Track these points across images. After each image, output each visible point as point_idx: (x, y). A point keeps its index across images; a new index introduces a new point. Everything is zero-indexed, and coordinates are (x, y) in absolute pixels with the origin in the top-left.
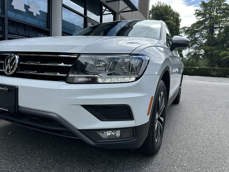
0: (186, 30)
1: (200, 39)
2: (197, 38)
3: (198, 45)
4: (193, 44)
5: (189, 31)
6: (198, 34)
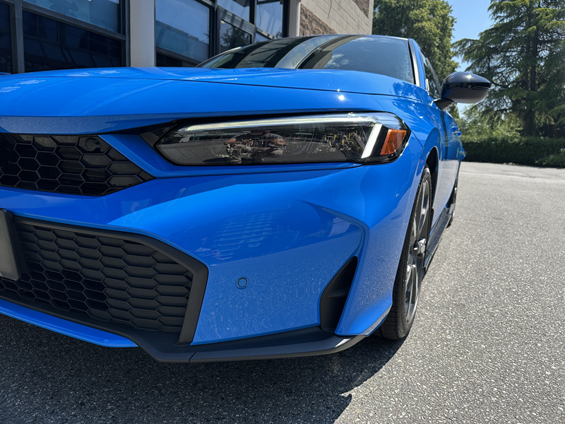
0: (466, 47)
1: (501, 70)
2: (495, 67)
5: (474, 50)
6: (499, 58)
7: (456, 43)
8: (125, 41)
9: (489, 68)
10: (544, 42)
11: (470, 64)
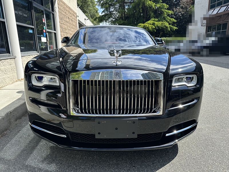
0: (101, 3)
1: (114, 13)
2: (112, 11)
3: (113, 18)
4: (109, 18)
5: (104, 5)
6: (113, 8)
7: (98, 1)
8: (5, 22)
9: (110, 12)
10: (126, 3)
11: (104, 10)
